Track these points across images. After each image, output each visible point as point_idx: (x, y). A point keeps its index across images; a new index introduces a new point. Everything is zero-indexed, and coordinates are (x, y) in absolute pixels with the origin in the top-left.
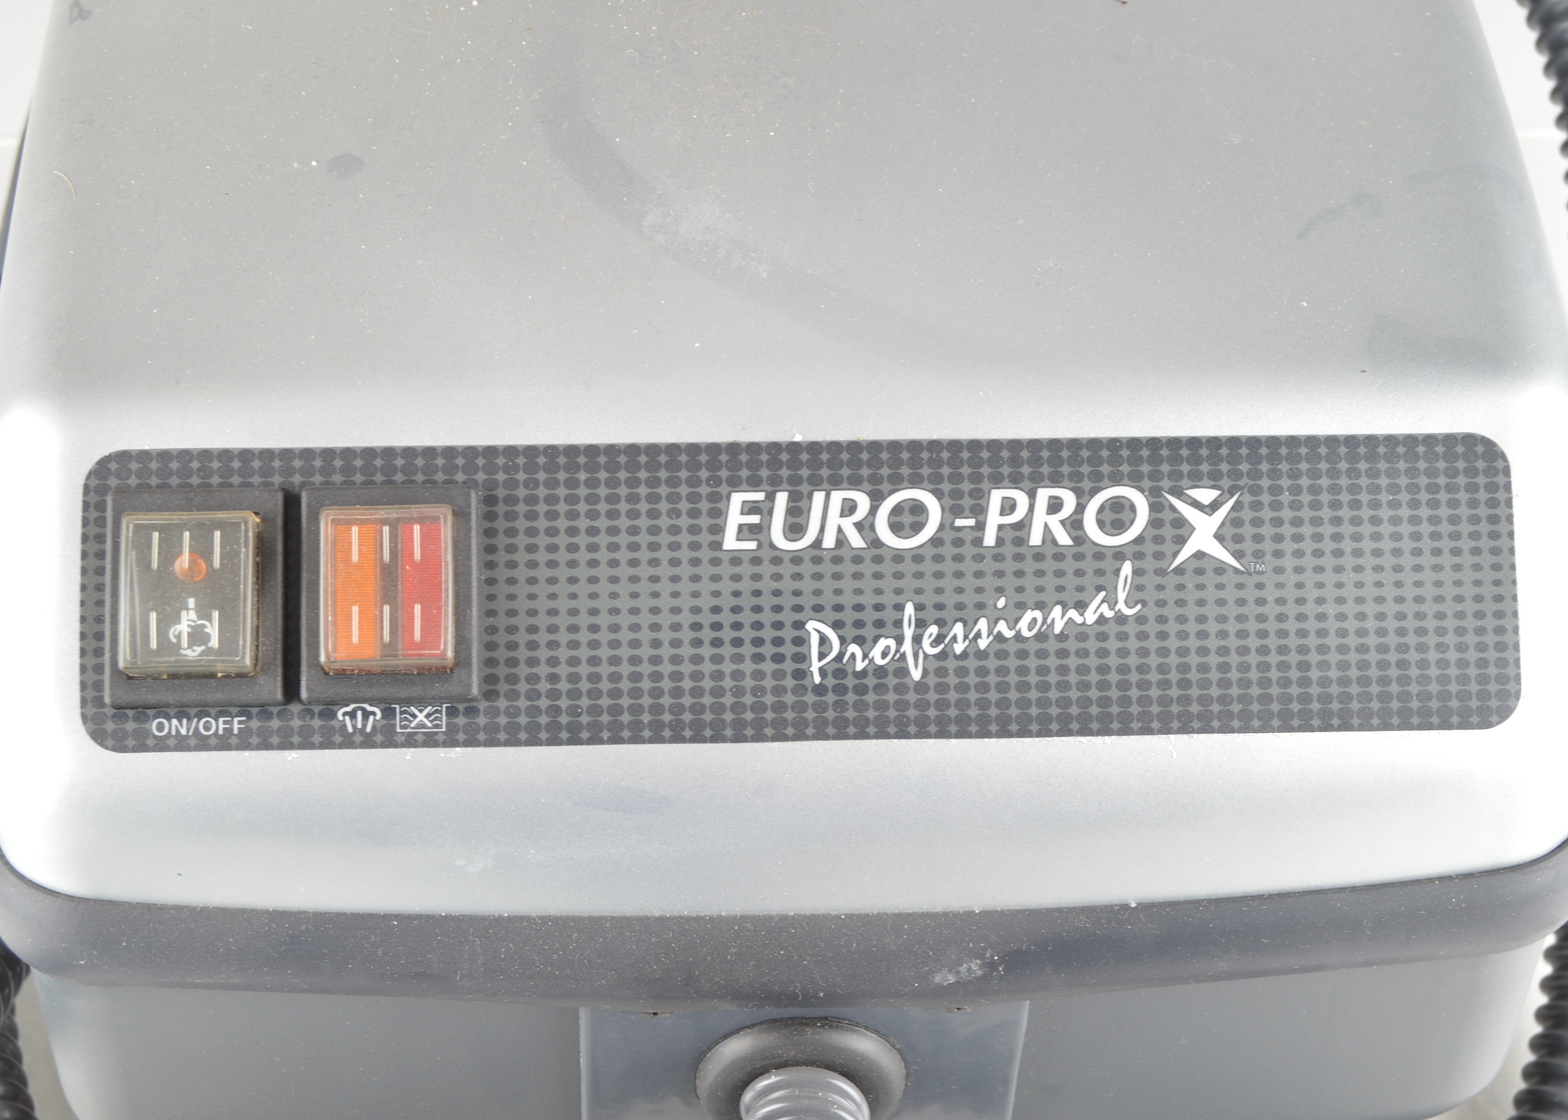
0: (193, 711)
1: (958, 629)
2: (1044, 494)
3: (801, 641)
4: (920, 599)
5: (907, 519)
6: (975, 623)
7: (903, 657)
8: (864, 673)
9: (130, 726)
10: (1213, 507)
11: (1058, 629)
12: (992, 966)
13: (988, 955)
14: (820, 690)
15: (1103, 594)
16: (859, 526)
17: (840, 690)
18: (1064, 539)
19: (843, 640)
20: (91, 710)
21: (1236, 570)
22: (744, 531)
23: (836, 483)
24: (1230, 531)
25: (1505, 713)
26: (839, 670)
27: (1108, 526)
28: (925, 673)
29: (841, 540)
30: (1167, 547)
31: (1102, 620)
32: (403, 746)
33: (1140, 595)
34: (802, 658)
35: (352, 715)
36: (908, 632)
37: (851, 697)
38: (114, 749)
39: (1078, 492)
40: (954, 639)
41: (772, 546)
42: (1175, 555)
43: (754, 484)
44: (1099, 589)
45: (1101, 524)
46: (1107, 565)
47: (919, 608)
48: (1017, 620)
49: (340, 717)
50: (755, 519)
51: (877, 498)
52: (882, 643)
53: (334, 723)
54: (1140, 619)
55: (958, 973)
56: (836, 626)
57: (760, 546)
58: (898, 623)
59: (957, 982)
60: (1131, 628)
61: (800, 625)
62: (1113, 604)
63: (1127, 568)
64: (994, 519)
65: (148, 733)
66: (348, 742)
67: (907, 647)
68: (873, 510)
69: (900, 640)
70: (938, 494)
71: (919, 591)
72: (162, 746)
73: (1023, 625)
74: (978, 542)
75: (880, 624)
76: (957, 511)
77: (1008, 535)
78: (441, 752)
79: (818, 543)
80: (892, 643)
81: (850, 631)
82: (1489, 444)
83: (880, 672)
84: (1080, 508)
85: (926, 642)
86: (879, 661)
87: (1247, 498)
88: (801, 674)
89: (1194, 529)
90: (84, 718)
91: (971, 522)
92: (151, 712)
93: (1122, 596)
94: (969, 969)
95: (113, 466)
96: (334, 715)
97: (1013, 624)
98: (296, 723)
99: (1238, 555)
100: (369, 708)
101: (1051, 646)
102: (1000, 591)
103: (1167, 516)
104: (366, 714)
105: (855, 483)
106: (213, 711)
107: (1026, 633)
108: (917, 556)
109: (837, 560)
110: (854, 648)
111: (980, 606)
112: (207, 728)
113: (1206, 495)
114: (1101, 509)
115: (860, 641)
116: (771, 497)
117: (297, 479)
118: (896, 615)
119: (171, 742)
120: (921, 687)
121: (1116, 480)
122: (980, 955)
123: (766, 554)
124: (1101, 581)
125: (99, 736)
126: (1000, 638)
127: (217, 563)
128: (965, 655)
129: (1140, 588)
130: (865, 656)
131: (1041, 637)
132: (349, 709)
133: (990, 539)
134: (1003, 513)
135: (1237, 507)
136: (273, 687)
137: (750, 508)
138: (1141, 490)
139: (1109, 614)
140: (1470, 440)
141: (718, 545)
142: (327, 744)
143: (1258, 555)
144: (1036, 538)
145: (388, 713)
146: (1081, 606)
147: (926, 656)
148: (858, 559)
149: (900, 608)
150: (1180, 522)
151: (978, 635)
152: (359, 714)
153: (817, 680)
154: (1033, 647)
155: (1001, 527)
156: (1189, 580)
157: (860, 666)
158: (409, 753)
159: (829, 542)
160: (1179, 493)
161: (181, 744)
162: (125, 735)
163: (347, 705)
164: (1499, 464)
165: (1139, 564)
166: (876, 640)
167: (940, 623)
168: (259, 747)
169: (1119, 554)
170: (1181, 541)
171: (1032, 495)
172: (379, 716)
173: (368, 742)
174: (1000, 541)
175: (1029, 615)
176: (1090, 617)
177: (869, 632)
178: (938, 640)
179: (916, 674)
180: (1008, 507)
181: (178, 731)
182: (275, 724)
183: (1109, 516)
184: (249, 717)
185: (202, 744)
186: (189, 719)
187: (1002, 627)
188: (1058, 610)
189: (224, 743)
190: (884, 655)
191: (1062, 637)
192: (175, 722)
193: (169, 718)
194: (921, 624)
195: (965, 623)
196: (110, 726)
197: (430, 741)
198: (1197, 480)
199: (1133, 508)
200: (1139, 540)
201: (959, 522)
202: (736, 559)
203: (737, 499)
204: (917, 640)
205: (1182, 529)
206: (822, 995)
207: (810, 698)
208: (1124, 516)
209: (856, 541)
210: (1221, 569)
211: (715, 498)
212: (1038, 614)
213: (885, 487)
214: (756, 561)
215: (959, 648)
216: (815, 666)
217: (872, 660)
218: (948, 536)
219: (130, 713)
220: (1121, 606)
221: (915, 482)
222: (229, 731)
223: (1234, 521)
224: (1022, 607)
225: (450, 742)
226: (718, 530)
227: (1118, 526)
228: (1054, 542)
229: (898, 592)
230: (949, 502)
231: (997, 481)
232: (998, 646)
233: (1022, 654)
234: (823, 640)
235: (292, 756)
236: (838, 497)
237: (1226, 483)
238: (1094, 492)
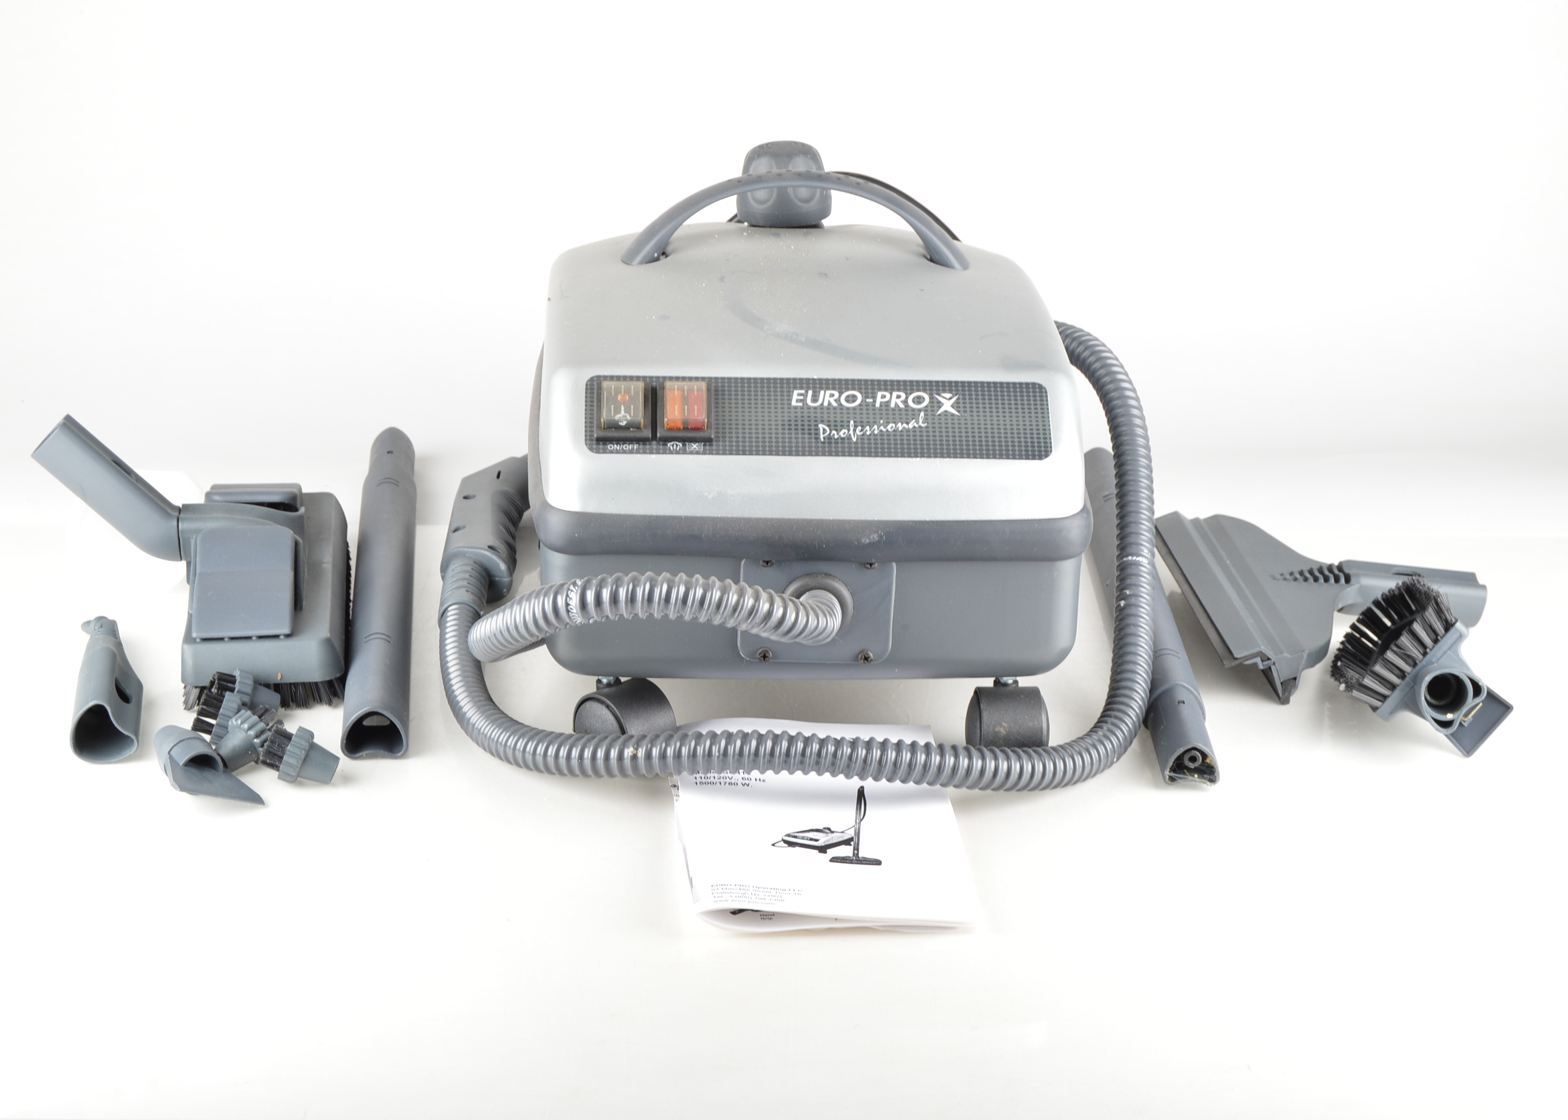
0: (621, 443)
1: (868, 428)
2: (895, 394)
3: (817, 429)
4: (855, 420)
5: (851, 399)
6: (873, 426)
7: (850, 435)
8: (838, 439)
9: (601, 446)
10: (950, 399)
11: (900, 429)
12: (881, 537)
13: (880, 532)
14: (824, 443)
15: (914, 420)
16: (836, 401)
17: (830, 443)
18: (902, 406)
19: (831, 430)
20: (588, 442)
21: (958, 416)
22: (797, 401)
23: (828, 389)
24: (955, 405)
25: (1047, 456)
26: (829, 438)
27: (916, 402)
28: (857, 439)
29: (829, 403)
30: (935, 409)
31: (914, 427)
32: (689, 454)
33: (926, 421)
34: (817, 434)
35: (673, 445)
36: (852, 429)
37: (833, 445)
38: (596, 453)
39: (906, 394)
40: (867, 431)
41: (807, 404)
42: (938, 411)
43: (801, 388)
44: (913, 419)
45: (914, 402)
46: (916, 413)
47: (855, 422)
48: (887, 426)
49: (669, 445)
50: (802, 398)
51: (841, 393)
52: (843, 431)
53: (667, 447)
54: (926, 427)
55: (870, 539)
56: (829, 426)
57: (803, 404)
58: (849, 426)
59: (870, 543)
60: (924, 430)
61: (817, 425)
62: (918, 423)
63: (922, 414)
64: (879, 400)
65: (607, 449)
66: (671, 453)
67: (851, 432)
68: (840, 396)
69: (849, 430)
70: (861, 393)
71: (855, 418)
72: (611, 452)
73: (889, 428)
74: (874, 406)
75: (842, 426)
76: (867, 397)
77: (884, 404)
78: (701, 456)
79: (822, 404)
80: (846, 431)
81: (832, 427)
82: (1041, 387)
83: (843, 439)
84: (907, 398)
85: (857, 431)
86: (842, 436)
87: (961, 397)
88: (817, 438)
89: (943, 404)
90: (586, 444)
91: (871, 400)
92: (608, 443)
93: (921, 421)
94: (873, 537)
95: (595, 379)
96: (667, 445)
97: (885, 427)
98: (655, 447)
99: (958, 411)
100: (678, 443)
101: (898, 433)
102: (881, 418)
103: (935, 400)
104: (677, 445)
105: (834, 389)
106: (628, 443)
107: (890, 430)
108: (854, 409)
109: (828, 408)
110: (834, 432)
111: (875, 423)
112: (626, 447)
113: (948, 395)
114: (914, 398)
115: (836, 430)
116: (807, 392)
117: (654, 384)
118: (848, 424)
119: (614, 451)
120: (856, 443)
121: (918, 390)
122: (878, 533)
123: (805, 407)
124: (913, 417)
125: (591, 449)
126: (881, 431)
127: (632, 394)
128: (870, 435)
129: (927, 419)
130: (838, 434)
131: (894, 431)
132: (672, 443)
133: (878, 405)
134: (882, 398)
135: (958, 399)
136: (648, 433)
137: (799, 395)
138: (927, 393)
139: (916, 426)
140: (1034, 384)
141: (790, 404)
142: (664, 453)
143: (965, 412)
144: (893, 405)
145: (684, 445)
146: (908, 423)
147: (857, 435)
148: (835, 408)
149: (849, 422)
150: (939, 402)
151: (874, 430)
152: (675, 446)
153: (822, 440)
154: (892, 434)
155: (881, 402)
156: (943, 418)
157: (836, 437)
158: (691, 456)
159: (826, 404)
160: (939, 395)
161: (618, 452)
162: (600, 449)
163: (671, 442)
164: (1044, 390)
165: (926, 413)
166: (841, 430)
167: (862, 426)
168: (642, 453)
169: (920, 410)
170: (940, 407)
171: (891, 394)
172: (681, 445)
173: (678, 453)
174: (881, 406)
175: (891, 425)
176: (911, 426)
177: (839, 428)
178: (862, 430)
179: (854, 440)
180: (883, 397)
181: (616, 449)
182: (648, 447)
183: (916, 400)
184: (639, 445)
185: (624, 452)
186: (620, 445)
187: (882, 428)
188: (900, 424)
189: (631, 452)
190: (844, 434)
191: (902, 431)
192: (615, 446)
193: (613, 444)
194: (856, 427)
195: (870, 427)
196: (595, 446)
197: (698, 453)
198: (944, 391)
199: (924, 398)
200: (927, 406)
201: (868, 400)
202: (796, 408)
203: (796, 392)
204: (855, 430)
205: (940, 405)
206: (824, 546)
207: (820, 445)
208: (922, 400)
209: (835, 404)
210: (953, 415)
211: (789, 392)
212: (894, 425)
213: (844, 390)
214: (802, 408)
215: (868, 433)
216: (822, 436)
217: (840, 436)
218: (864, 404)
219: (601, 443)
220: (921, 423)
221: (853, 389)
222: (633, 449)
223: (957, 402)
224: (888, 423)
225: (704, 453)
226: (790, 400)
227: (919, 403)
228: (898, 406)
229: (848, 418)
230: (864, 395)
231: (880, 390)
232: (880, 433)
233: (888, 435)
234: (824, 429)
235: (654, 456)
236: (828, 392)
237: (954, 392)
238: (911, 394)
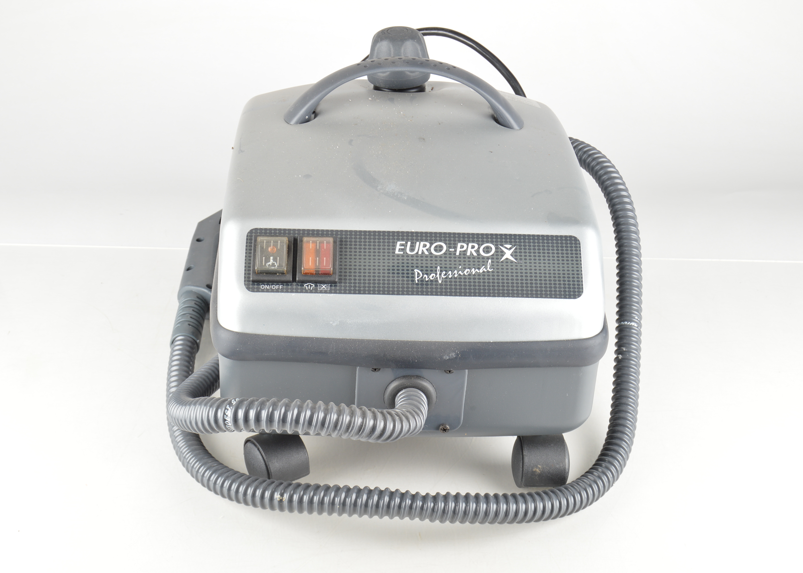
0: (270, 284)
1: (450, 272)
2: (470, 245)
3: (413, 274)
4: (441, 266)
5: (438, 249)
6: (454, 271)
7: (437, 278)
8: (428, 281)
9: (256, 286)
10: (510, 249)
11: (473, 273)
12: (457, 355)
13: (457, 352)
14: (417, 284)
15: (484, 266)
16: (427, 250)
17: (422, 284)
18: (475, 254)
19: (423, 274)
20: (247, 283)
21: (515, 262)
22: (400, 250)
23: (422, 240)
24: (514, 254)
25: (579, 296)
26: (422, 280)
27: (485, 252)
28: (442, 281)
29: (423, 252)
30: (499, 257)
31: (484, 272)
32: (319, 293)
33: (493, 267)
34: (413, 277)
35: (308, 286)
36: (438, 273)
37: (425, 286)
38: (252, 291)
39: (479, 245)
40: (449, 274)
41: (407, 253)
42: (501, 259)
43: (403, 240)
44: (483, 265)
45: (484, 251)
46: (485, 260)
47: (441, 267)
48: (464, 271)
49: (305, 286)
50: (403, 247)
51: (431, 244)
52: (432, 275)
53: (303, 287)
54: (493, 272)
55: (449, 356)
56: (421, 271)
57: (404, 253)
58: (436, 271)
59: (449, 359)
60: (491, 274)
61: (413, 270)
62: (486, 269)
63: (490, 261)
64: (459, 250)
65: (260, 288)
66: (306, 292)
67: (438, 276)
68: (430, 247)
69: (436, 274)
70: (446, 244)
71: (441, 264)
72: (263, 291)
73: (465, 272)
74: (455, 254)
75: (432, 271)
76: (450, 247)
77: (462, 253)
78: (328, 295)
79: (417, 253)
80: (434, 275)
81: (425, 272)
82: (575, 238)
83: (432, 281)
84: (479, 248)
85: (442, 275)
86: (431, 279)
87: (518, 247)
88: (413, 281)
89: (506, 253)
90: (245, 284)
91: (453, 250)
92: (261, 284)
93: (488, 267)
94: (452, 355)
95: (254, 231)
96: (303, 286)
97: (463, 272)
98: (294, 287)
99: (516, 259)
100: (312, 284)
101: (472, 277)
102: (460, 265)
103: (499, 250)
104: (311, 286)
105: (426, 240)
106: (275, 284)
107: (466, 274)
108: (440, 257)
109: (422, 257)
110: (425, 276)
111: (455, 268)
112: (273, 287)
113: (509, 246)
114: (484, 248)
115: (427, 274)
116: (407, 243)
117: (296, 235)
118: (435, 269)
119: (265, 290)
120: (441, 285)
121: (487, 242)
122: (455, 352)
123: (405, 255)
124: (483, 263)
125: (248, 288)
126: (460, 275)
127: (279, 248)
128: (451, 278)
129: (493, 265)
130: (428, 277)
131: (469, 275)
132: (307, 284)
133: (458, 253)
134: (461, 248)
135: (516, 249)
136: (290, 277)
137: (402, 245)
138: (493, 245)
139: (486, 271)
140: (571, 237)
141: (394, 253)
142: (302, 292)
143: (521, 259)
144: (468, 254)
145: (316, 286)
146: (479, 269)
147: (442, 278)
148: (427, 256)
149: (436, 267)
150: (502, 252)
151: (455, 274)
152: (309, 286)
153: (417, 282)
154: (467, 277)
155: (460, 251)
156: (505, 264)
157: (427, 279)
158: (321, 295)
159: (420, 253)
160: (502, 245)
161: (267, 291)
162: (254, 288)
163: (307, 283)
164: (578, 242)
165: (492, 260)
166: (431, 274)
167: (446, 271)
168: (285, 292)
169: (488, 258)
170: (503, 256)
171: (468, 245)
172: (314, 286)
173: (311, 292)
174: (460, 254)
175: (467, 270)
176: (481, 271)
177: (429, 272)
178: (445, 275)
179: (440, 282)
180: (462, 247)
181: (267, 288)
182: (290, 287)
183: (486, 250)
184: (284, 285)
185: (272, 291)
186: (269, 285)
187: (460, 272)
188: (473, 269)
189: (277, 291)
190: (433, 277)
191: (474, 275)
192: (266, 286)
193: (265, 285)
194: (441, 271)
195: (452, 271)
196: (251, 286)
197: (326, 292)
198: (506, 243)
199: (491, 248)
200: (493, 255)
201: (450, 250)
202: (398, 256)
203: (399, 243)
204: (440, 274)
205: (503, 253)
206: (416, 361)
207: (415, 286)
208: (489, 250)
209: (426, 253)
210: (512, 262)
211: (394, 242)
212: (469, 270)
213: (433, 242)
214: (403, 256)
215: (450, 277)
216: (416, 279)
217: (430, 278)
218: (448, 252)
219: (256, 283)
220: (488, 269)
221: (440, 241)
222: (279, 288)
223: (515, 252)
224: (465, 268)
225: (330, 292)
226: (394, 249)
227: (488, 252)
228: (473, 255)
229: (436, 264)
230: (448, 245)
231: (460, 241)
232: (459, 276)
233: (465, 278)
234: (418, 274)
235: (293, 294)
236: (422, 243)
237: (513, 244)
238: (482, 245)
